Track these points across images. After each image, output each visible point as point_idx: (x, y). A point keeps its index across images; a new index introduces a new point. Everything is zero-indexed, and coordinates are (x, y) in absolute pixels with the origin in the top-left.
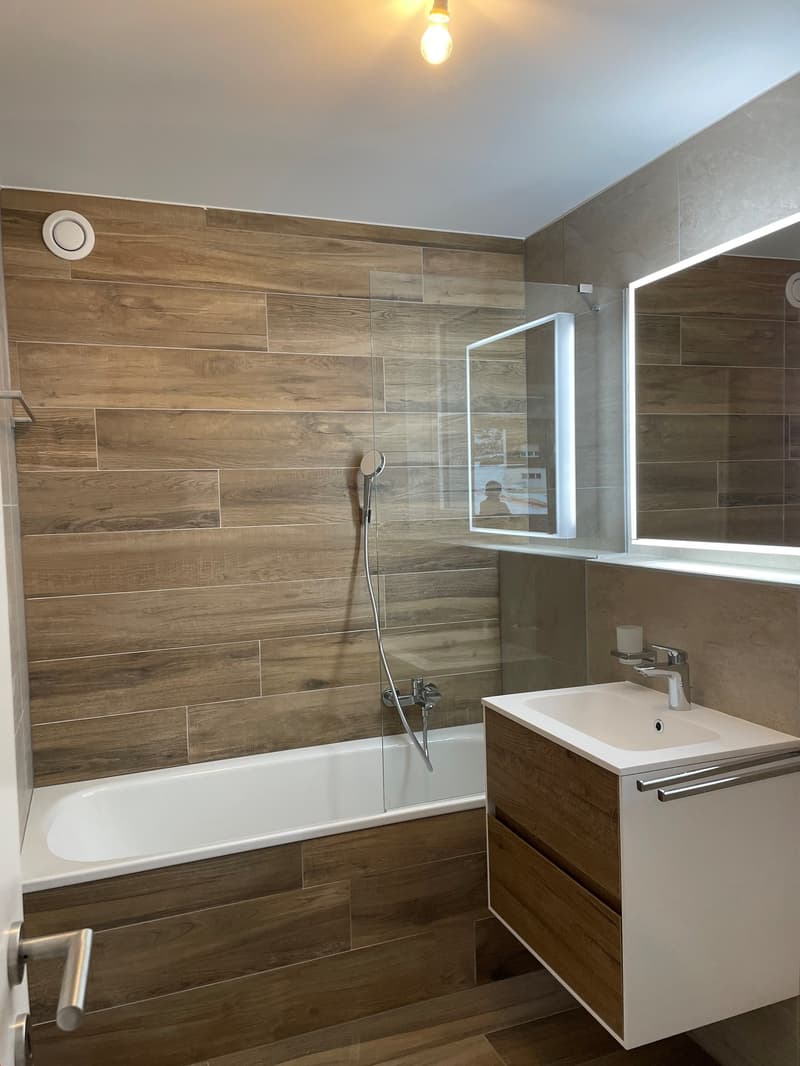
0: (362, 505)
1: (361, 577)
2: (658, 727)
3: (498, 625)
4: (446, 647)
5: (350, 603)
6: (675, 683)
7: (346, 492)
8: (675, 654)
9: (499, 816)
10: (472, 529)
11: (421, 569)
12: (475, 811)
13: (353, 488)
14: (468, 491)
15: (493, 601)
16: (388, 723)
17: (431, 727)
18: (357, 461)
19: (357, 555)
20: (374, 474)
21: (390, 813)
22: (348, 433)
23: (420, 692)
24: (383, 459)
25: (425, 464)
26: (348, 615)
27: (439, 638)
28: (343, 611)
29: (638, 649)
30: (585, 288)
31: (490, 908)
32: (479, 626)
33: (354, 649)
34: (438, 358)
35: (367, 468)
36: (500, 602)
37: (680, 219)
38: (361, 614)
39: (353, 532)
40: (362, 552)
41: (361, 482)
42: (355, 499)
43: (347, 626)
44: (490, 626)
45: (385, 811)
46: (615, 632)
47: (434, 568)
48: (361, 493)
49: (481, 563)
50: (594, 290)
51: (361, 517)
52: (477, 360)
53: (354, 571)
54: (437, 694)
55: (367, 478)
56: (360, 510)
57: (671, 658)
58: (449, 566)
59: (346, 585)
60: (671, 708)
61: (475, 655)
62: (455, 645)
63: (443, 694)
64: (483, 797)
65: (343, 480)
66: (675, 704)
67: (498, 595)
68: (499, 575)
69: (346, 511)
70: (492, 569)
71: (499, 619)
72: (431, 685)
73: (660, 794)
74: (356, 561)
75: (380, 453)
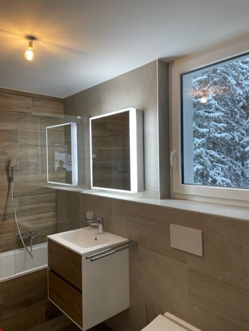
0: (10, 176)
1: (10, 199)
2: (96, 239)
3: (56, 211)
4: (39, 219)
5: (6, 207)
6: (100, 227)
7: (5, 172)
8: (100, 219)
9: (52, 271)
10: (48, 182)
11: (31, 195)
12: (44, 270)
13: (7, 171)
14: (47, 171)
15: (55, 204)
16: (18, 245)
17: (33, 244)
18: (9, 162)
19: (9, 192)
20: (15, 167)
21: (17, 274)
22: (6, 153)
23: (29, 234)
24: (18, 162)
25: (33, 163)
26: (5, 211)
27: (36, 216)
28: (3, 210)
29: (92, 218)
30: (79, 117)
31: (49, 298)
32: (49, 212)
33: (6, 222)
34: (39, 131)
35: (12, 164)
36: (57, 204)
37: (103, 102)
38: (10, 211)
39: (7, 184)
40: (10, 191)
41: (10, 169)
42: (8, 174)
43: (5, 215)
44: (53, 211)
45: (15, 274)
46: (86, 213)
47: (35, 195)
48: (10, 173)
49: (50, 193)
50: (81, 118)
51: (10, 180)
52: (49, 132)
53: (8, 197)
54: (36, 234)
55: (12, 168)
56: (10, 178)
57: (99, 220)
58: (40, 194)
59: (5, 202)
60: (99, 234)
61: (48, 221)
62: (42, 218)
63: (37, 234)
64: (47, 265)
65: (4, 168)
66: (100, 233)
67: (56, 201)
68: (56, 196)
69: (5, 178)
70: (54, 194)
71: (56, 209)
72: (34, 231)
73: (91, 259)
74: (8, 194)
75: (17, 159)
